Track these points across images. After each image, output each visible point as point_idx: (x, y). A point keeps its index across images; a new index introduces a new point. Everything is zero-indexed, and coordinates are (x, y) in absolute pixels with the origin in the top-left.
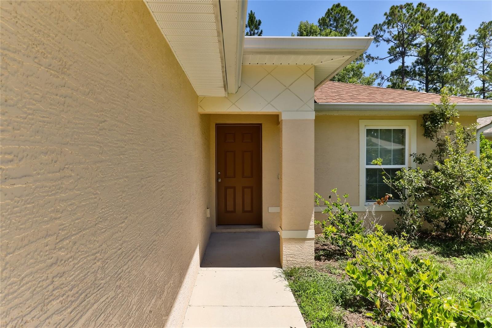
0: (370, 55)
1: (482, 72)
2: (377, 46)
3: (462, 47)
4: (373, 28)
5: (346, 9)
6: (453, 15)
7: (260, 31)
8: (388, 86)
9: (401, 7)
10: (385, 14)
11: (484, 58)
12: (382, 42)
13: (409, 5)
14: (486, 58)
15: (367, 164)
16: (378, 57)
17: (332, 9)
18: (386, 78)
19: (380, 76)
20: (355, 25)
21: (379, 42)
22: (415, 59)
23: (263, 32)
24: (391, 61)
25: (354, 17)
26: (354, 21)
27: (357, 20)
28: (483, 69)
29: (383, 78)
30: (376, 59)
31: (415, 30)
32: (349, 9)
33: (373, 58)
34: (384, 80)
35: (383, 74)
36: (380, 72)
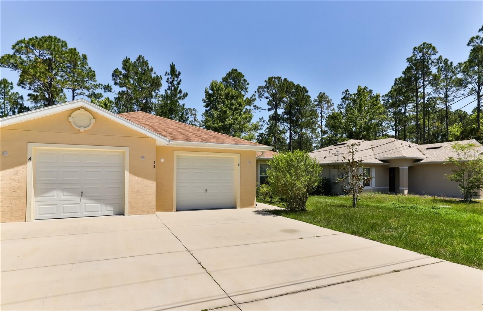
0: (256, 105)
1: (321, 123)
2: (260, 100)
3: (311, 104)
4: (258, 88)
5: (241, 74)
6: (303, 87)
7: (179, 80)
8: (268, 127)
9: (275, 78)
10: (266, 81)
11: (321, 114)
12: (263, 98)
13: (279, 78)
14: (323, 114)
15: (260, 175)
16: (261, 108)
17: (232, 72)
18: (266, 122)
19: (262, 120)
20: (247, 86)
21: (262, 98)
22: (283, 110)
23: (181, 81)
24: (269, 110)
25: (246, 81)
26: (246, 83)
27: (248, 84)
28: (321, 121)
29: (264, 122)
30: (260, 109)
31: (282, 96)
32: (243, 74)
33: (258, 108)
34: (265, 123)
35: (264, 119)
36: (262, 118)
